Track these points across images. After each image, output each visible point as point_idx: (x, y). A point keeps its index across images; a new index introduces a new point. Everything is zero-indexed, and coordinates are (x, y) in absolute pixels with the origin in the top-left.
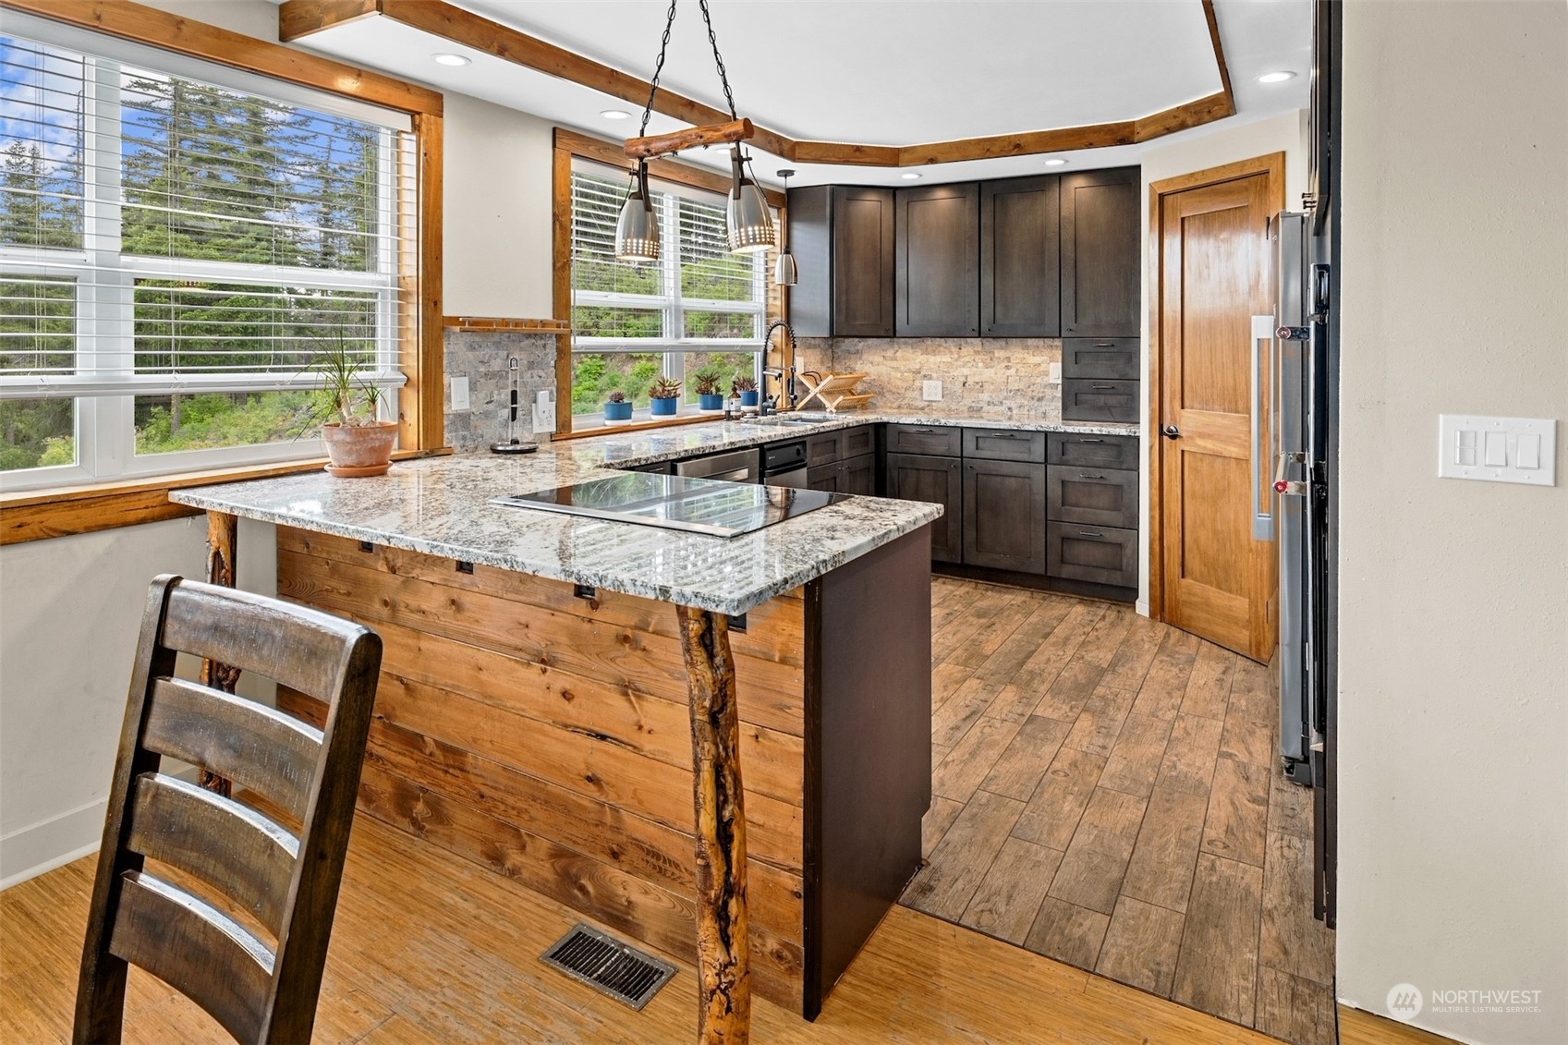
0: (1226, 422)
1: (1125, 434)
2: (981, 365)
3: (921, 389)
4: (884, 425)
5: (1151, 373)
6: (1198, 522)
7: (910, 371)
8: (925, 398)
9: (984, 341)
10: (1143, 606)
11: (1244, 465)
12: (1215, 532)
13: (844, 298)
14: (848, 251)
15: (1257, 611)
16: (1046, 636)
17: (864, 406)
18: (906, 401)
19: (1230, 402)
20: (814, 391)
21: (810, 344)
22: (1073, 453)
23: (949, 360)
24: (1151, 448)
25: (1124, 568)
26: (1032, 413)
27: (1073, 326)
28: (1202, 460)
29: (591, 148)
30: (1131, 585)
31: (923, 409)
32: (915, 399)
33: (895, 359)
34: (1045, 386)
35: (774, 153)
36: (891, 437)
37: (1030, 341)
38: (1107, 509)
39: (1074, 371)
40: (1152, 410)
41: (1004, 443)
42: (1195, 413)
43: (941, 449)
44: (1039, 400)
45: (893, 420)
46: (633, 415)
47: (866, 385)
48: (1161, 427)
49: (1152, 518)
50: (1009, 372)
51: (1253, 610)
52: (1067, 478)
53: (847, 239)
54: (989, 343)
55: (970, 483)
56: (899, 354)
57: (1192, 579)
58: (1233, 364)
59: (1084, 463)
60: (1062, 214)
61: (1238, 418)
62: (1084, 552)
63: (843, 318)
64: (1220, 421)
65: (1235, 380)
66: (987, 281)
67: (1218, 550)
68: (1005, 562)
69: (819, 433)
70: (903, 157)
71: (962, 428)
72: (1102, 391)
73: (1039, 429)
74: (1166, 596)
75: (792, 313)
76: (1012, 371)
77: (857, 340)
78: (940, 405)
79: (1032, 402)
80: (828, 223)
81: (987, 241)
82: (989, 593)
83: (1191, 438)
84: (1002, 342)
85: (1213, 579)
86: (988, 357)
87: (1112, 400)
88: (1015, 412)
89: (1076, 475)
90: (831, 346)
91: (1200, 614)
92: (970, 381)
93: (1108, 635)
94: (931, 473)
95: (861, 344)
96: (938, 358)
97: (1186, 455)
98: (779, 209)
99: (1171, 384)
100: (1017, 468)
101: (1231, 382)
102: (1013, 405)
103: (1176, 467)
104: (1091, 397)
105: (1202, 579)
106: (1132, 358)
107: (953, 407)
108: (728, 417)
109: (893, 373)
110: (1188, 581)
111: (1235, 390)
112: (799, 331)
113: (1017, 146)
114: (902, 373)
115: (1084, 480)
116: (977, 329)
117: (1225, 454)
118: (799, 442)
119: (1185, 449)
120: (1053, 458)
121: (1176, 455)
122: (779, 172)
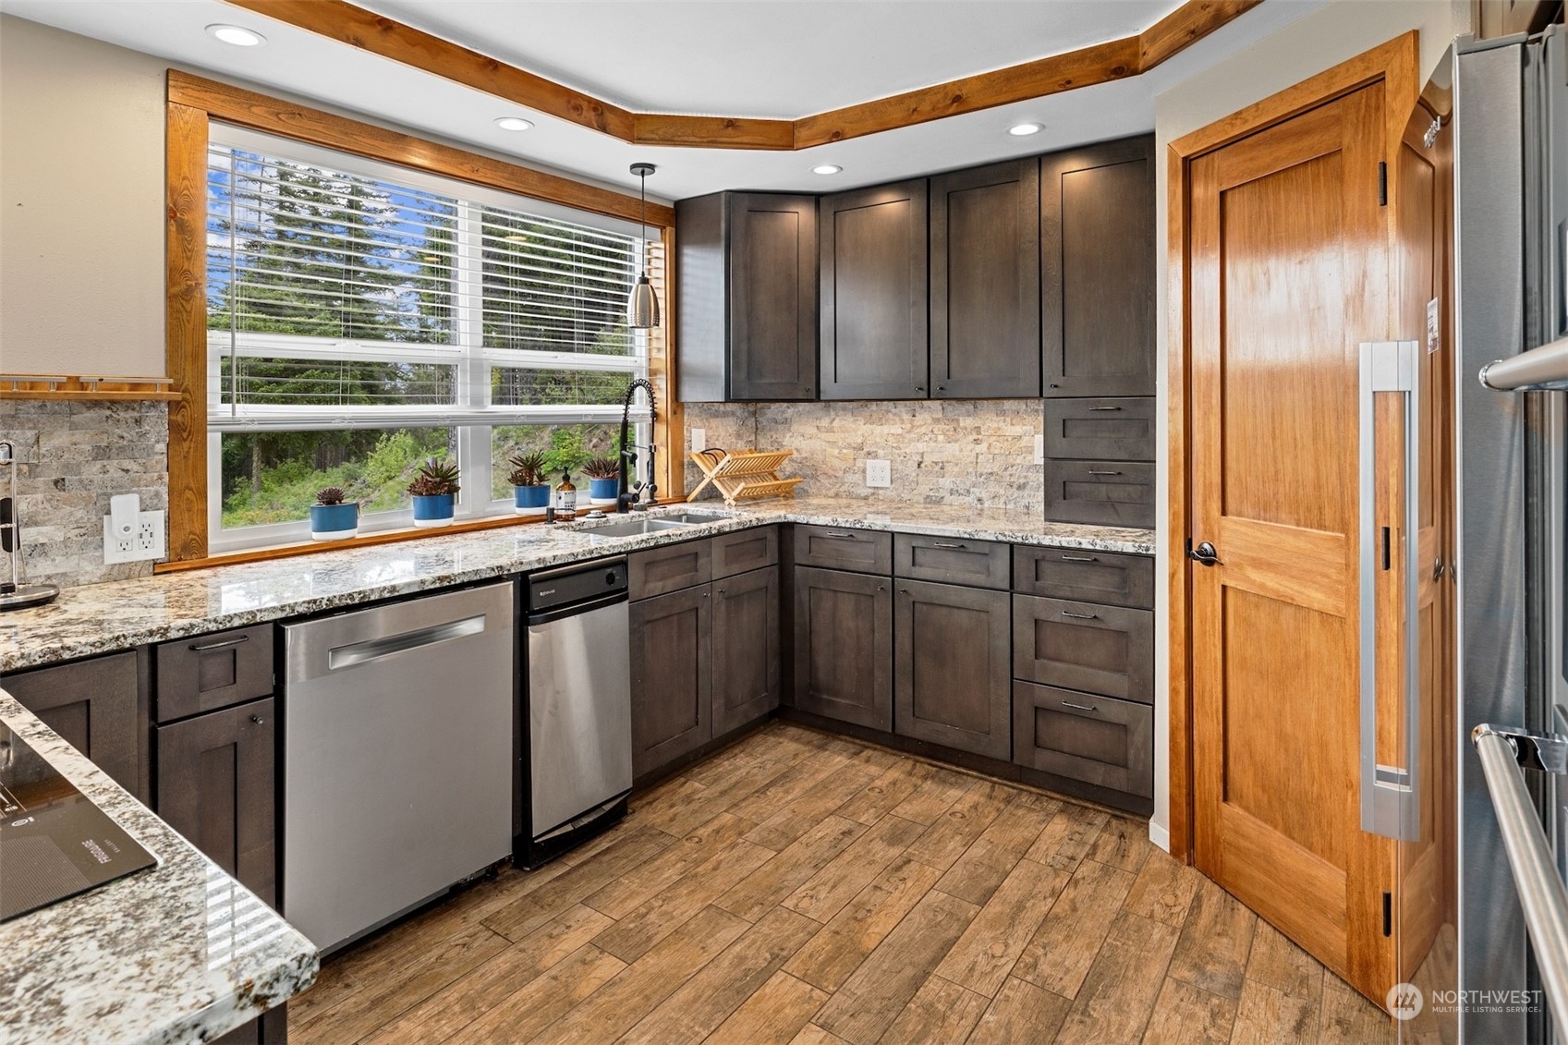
0: (1302, 544)
1: (1132, 550)
2: (941, 438)
3: (864, 471)
4: (790, 526)
5: (1173, 453)
6: (1251, 711)
7: (849, 446)
8: (869, 483)
9: (946, 404)
10: (1160, 832)
11: (1337, 625)
12: (1282, 737)
13: (744, 347)
14: (751, 282)
15: (1361, 902)
16: (983, 901)
17: (786, 494)
18: (845, 488)
19: (1309, 510)
20: (710, 474)
21: (707, 409)
22: (1051, 577)
23: (900, 431)
24: (1172, 576)
25: (1131, 764)
26: (1011, 506)
27: (1059, 380)
28: (1257, 606)
29: (254, 109)
30: (1142, 793)
31: (866, 498)
32: (855, 485)
33: (830, 430)
34: (1029, 468)
35: (589, 125)
36: (800, 544)
37: (1008, 404)
38: (1104, 668)
39: (1063, 447)
40: (1173, 515)
41: (951, 558)
42: (1246, 525)
43: (865, 564)
44: (1020, 488)
45: (802, 519)
46: (360, 523)
47: (795, 465)
48: (1189, 543)
49: (1174, 691)
50: (979, 448)
51: (1356, 896)
52: (1043, 616)
53: (750, 267)
54: (953, 408)
55: (904, 617)
56: (836, 423)
57: (1241, 806)
58: (1315, 440)
59: (1068, 594)
60: (1044, 213)
61: (1325, 539)
62: (1066, 733)
63: (743, 375)
64: (1290, 542)
65: (1317, 470)
66: (939, 317)
67: (1287, 769)
68: (952, 737)
69: (657, 547)
70: (802, 133)
71: (893, 534)
72: (1103, 479)
73: (1001, 538)
74: (1197, 824)
75: (684, 369)
76: (983, 447)
77: (786, 404)
78: (889, 493)
79: (1011, 491)
80: (723, 243)
81: (939, 260)
82: (928, 785)
83: (1239, 566)
84: (969, 406)
85: (1278, 817)
86: (950, 427)
87: (1118, 493)
88: (986, 505)
89: (1056, 612)
90: (754, 413)
91: (1256, 873)
92: (928, 460)
93: (1093, 898)
94: (853, 597)
95: (790, 410)
96: (886, 429)
97: (1230, 595)
98: (662, 228)
99: (1206, 472)
100: (970, 597)
101: (1311, 473)
102: (984, 495)
103: (1213, 611)
104: (1086, 487)
105: (1256, 811)
106: (1147, 428)
107: (905, 497)
108: (551, 517)
109: (829, 450)
110: (1232, 810)
111: (1318, 487)
112: (688, 395)
113: (957, 99)
114: (841, 449)
115: (1069, 621)
116: (926, 387)
117: (1299, 600)
118: (620, 563)
119: (1230, 583)
120: (1023, 582)
121: (1213, 595)
122: (633, 166)
